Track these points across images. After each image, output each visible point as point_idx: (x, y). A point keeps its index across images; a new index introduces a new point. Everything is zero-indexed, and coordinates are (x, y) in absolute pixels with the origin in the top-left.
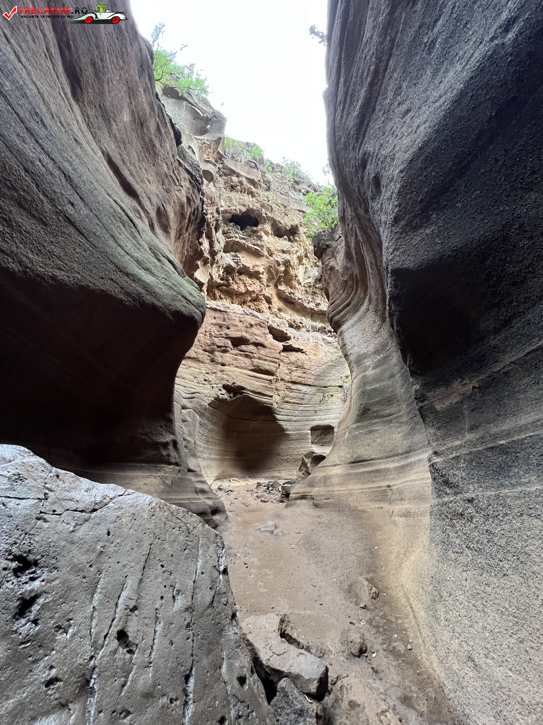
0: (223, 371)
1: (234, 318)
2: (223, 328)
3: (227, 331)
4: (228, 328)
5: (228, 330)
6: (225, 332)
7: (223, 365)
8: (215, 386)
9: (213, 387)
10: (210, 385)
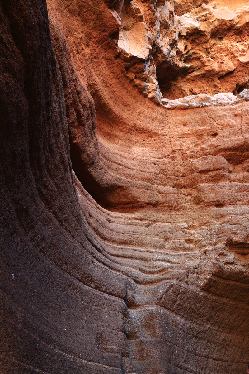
0: (223, 216)
1: (221, 113)
2: (205, 137)
3: (214, 141)
4: (215, 135)
5: (215, 139)
6: (209, 143)
7: (219, 205)
8: (210, 248)
9: (205, 252)
10: (200, 248)
